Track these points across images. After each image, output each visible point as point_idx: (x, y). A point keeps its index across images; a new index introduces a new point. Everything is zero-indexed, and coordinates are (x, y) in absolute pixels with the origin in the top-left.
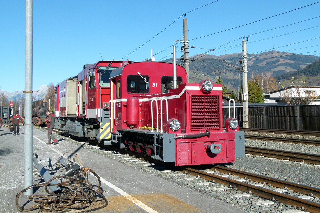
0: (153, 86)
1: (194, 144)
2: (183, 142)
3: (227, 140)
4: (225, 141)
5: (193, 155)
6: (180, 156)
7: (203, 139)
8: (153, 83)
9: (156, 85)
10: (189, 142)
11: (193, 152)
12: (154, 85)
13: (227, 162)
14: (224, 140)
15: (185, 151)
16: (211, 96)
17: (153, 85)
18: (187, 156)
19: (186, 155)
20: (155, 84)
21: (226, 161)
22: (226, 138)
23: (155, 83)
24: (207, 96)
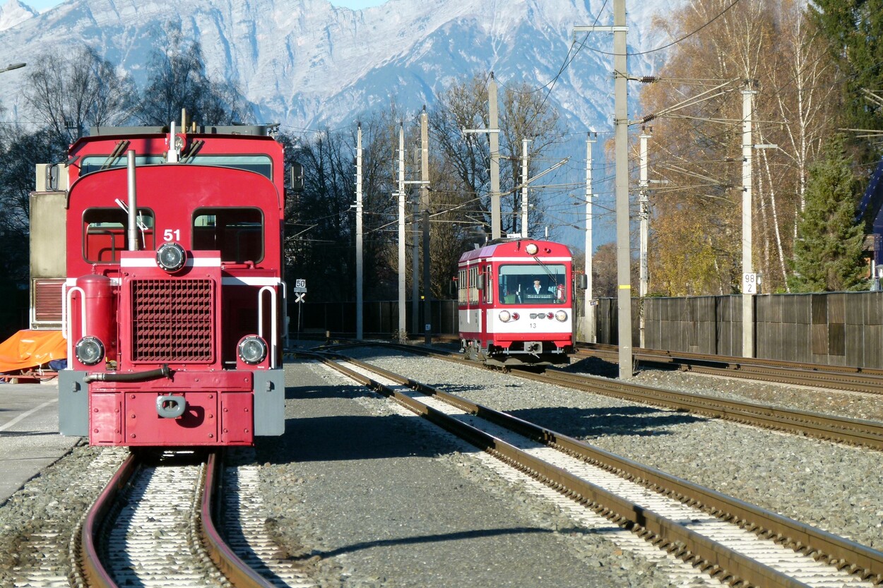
0: (165, 238)
1: (131, 395)
2: (105, 390)
3: (226, 390)
4: (219, 392)
5: (129, 421)
6: (97, 424)
7: (156, 386)
8: (166, 231)
9: (175, 236)
10: (119, 390)
11: (129, 415)
12: (168, 237)
13: (224, 444)
14: (214, 390)
15: (110, 411)
16: (190, 281)
17: (166, 234)
18: (115, 424)
19: (111, 421)
20: (172, 233)
21: (219, 440)
22: (221, 385)
23: (171, 231)
24: (179, 281)
